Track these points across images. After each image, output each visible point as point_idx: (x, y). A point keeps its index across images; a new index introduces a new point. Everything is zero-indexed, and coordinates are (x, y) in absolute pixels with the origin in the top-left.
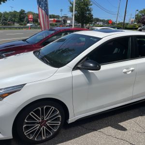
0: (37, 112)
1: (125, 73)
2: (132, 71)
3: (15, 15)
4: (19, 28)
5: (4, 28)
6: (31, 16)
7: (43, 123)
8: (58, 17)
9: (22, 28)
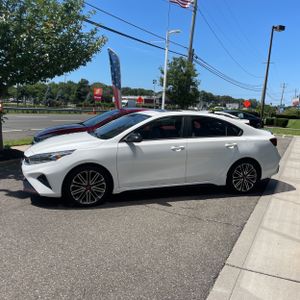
0: (84, 175)
1: (174, 150)
2: (182, 149)
3: (69, 89)
4: (75, 112)
5: (49, 112)
6: (98, 91)
7: (88, 187)
8: (150, 93)
9: (81, 112)
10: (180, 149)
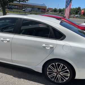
10: (7, 41)
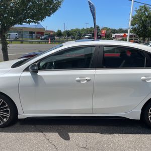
10: (86, 81)
